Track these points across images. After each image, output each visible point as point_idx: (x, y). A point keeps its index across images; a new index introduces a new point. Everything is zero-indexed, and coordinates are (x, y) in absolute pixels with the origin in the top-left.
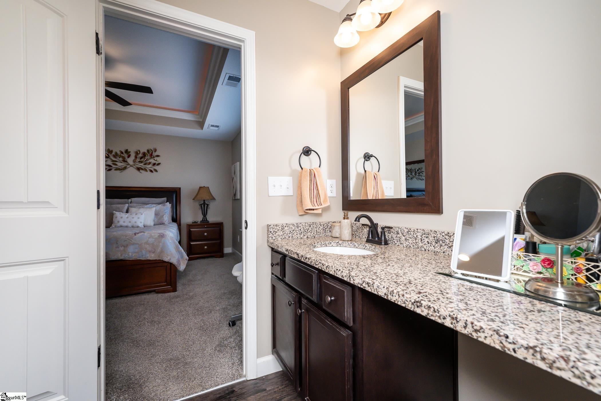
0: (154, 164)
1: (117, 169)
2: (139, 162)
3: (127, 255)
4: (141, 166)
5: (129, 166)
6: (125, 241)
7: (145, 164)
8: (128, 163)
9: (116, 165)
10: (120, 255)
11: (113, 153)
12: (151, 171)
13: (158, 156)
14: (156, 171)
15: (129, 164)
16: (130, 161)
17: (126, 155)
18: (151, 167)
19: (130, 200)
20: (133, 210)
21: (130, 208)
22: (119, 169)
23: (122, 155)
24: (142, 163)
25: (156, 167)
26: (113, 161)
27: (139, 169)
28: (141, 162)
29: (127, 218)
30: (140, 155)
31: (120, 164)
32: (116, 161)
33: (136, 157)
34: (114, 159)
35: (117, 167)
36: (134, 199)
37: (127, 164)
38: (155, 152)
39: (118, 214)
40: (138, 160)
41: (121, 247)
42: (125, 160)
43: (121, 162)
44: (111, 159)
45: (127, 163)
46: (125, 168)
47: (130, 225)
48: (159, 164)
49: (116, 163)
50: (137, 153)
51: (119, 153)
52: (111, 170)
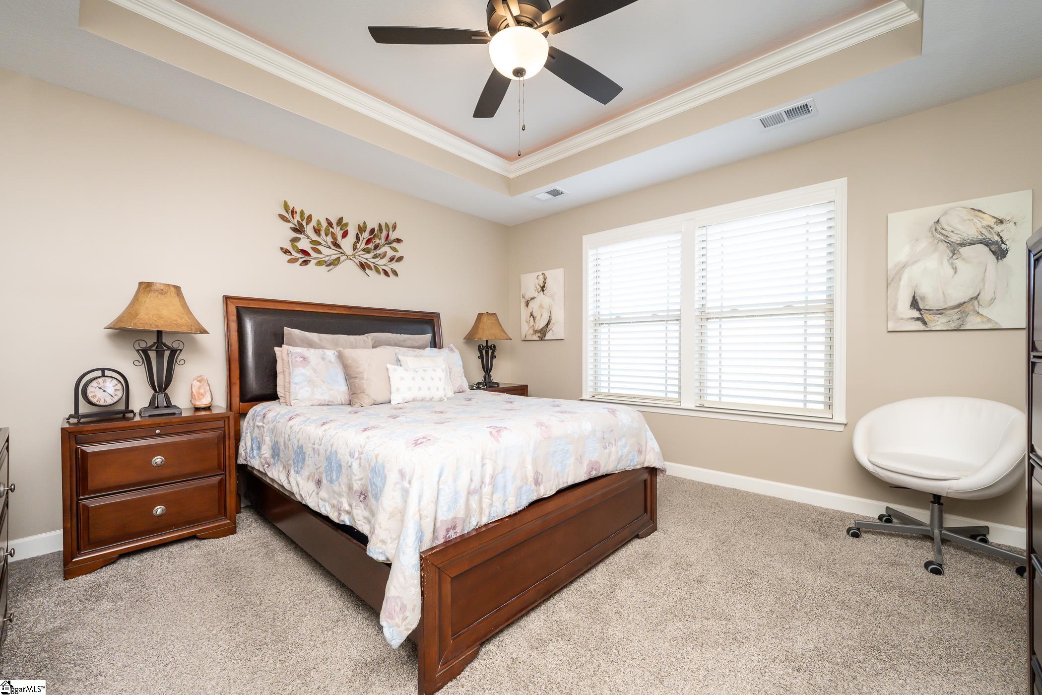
0: (392, 259)
1: (319, 263)
2: (363, 250)
4: (367, 259)
5: (344, 258)
7: (375, 257)
8: (343, 250)
9: (319, 252)
11: (314, 223)
12: (386, 273)
13: (399, 241)
14: (395, 273)
15: (344, 254)
16: (347, 244)
17: (338, 232)
18: (385, 265)
22: (324, 262)
23: (330, 229)
25: (395, 265)
26: (313, 242)
27: (363, 266)
28: (367, 251)
30: (366, 235)
31: (327, 252)
32: (320, 244)
33: (358, 238)
34: (315, 237)
35: (319, 258)
37: (342, 253)
38: (393, 231)
40: (362, 245)
42: (337, 242)
43: (330, 248)
44: (308, 237)
45: (341, 250)
46: (335, 262)
48: (400, 259)
49: (320, 247)
50: (361, 229)
51: (324, 224)
52: (306, 263)
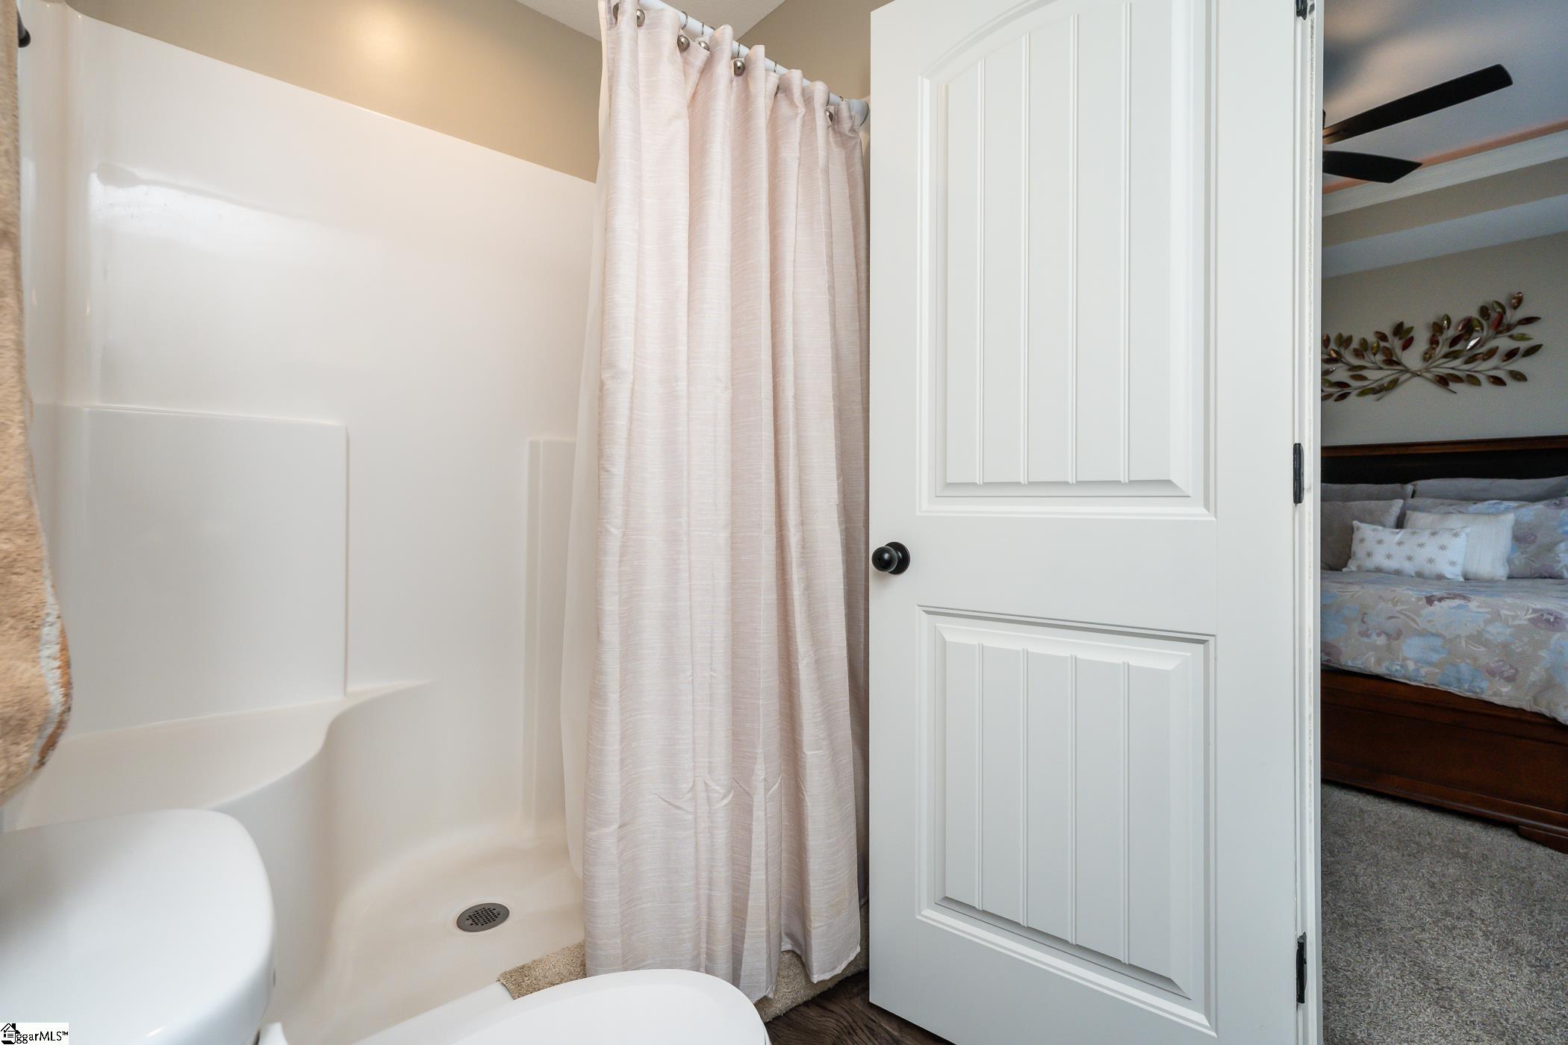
0: (1510, 355)
1: (1364, 393)
2: (1445, 356)
3: (1398, 668)
4: (1452, 368)
5: (1408, 375)
6: (1390, 618)
7: (1471, 360)
8: (1405, 366)
9: (1363, 378)
10: (1373, 660)
11: (1355, 344)
12: (1498, 381)
13: (1528, 321)
14: (1519, 377)
15: (1406, 370)
16: (1412, 358)
17: (1396, 343)
18: (1496, 368)
19: (1409, 487)
20: (1418, 519)
21: (1408, 512)
22: (1373, 389)
23: (1383, 344)
24: (1456, 358)
25: (1518, 365)
26: (1353, 368)
27: (1443, 381)
28: (1452, 355)
29: (1400, 543)
30: (1451, 333)
31: (1374, 376)
32: (1363, 367)
33: (1434, 342)
34: (1357, 362)
35: (1365, 386)
36: (1422, 484)
37: (1402, 371)
38: (1515, 308)
39: (1366, 533)
40: (1443, 349)
41: (1379, 635)
42: (1394, 359)
43: (1381, 368)
44: (1347, 364)
45: (1400, 368)
46: (1394, 384)
47: (1409, 567)
48: (1531, 350)
49: (1364, 373)
50: (1437, 328)
51: (1372, 339)
52: (1343, 397)
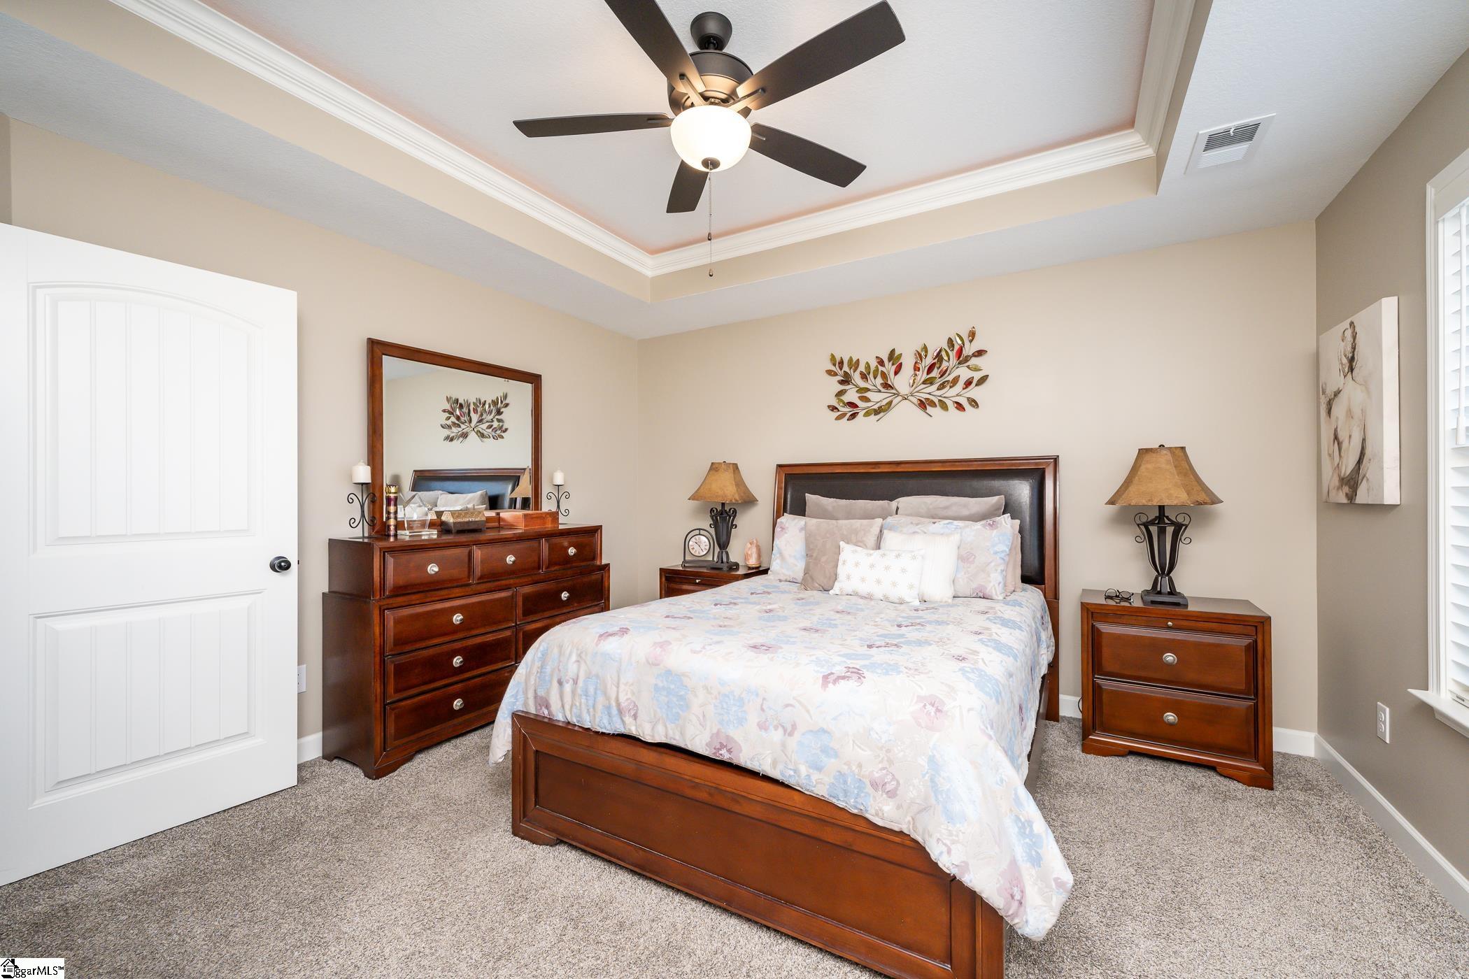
0: (968, 383)
1: (867, 414)
2: (924, 383)
4: (929, 394)
5: (899, 398)
7: (942, 387)
8: (896, 390)
9: (867, 400)
11: (862, 368)
12: (960, 407)
13: (980, 353)
14: (974, 403)
15: (898, 394)
16: (902, 382)
17: (889, 368)
18: (957, 395)
19: (894, 504)
22: (875, 410)
23: (881, 368)
24: (932, 384)
25: (973, 392)
26: (861, 390)
27: (923, 405)
28: (929, 382)
30: (929, 361)
31: (877, 398)
32: (867, 390)
33: (916, 369)
34: (862, 384)
35: (869, 407)
36: (904, 501)
37: (895, 394)
38: (971, 341)
39: (848, 553)
40: (922, 376)
42: (889, 383)
43: (880, 391)
44: (856, 386)
45: (894, 391)
46: (889, 406)
47: (878, 592)
48: (983, 380)
49: (868, 395)
50: (920, 356)
51: (873, 364)
52: (853, 416)
